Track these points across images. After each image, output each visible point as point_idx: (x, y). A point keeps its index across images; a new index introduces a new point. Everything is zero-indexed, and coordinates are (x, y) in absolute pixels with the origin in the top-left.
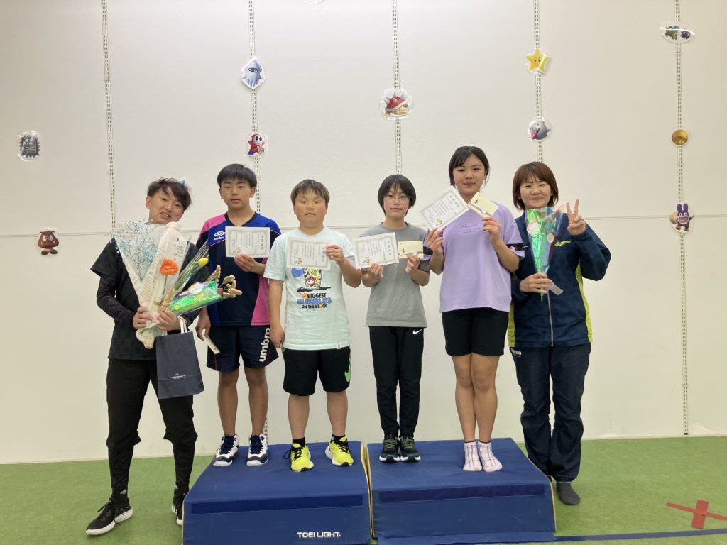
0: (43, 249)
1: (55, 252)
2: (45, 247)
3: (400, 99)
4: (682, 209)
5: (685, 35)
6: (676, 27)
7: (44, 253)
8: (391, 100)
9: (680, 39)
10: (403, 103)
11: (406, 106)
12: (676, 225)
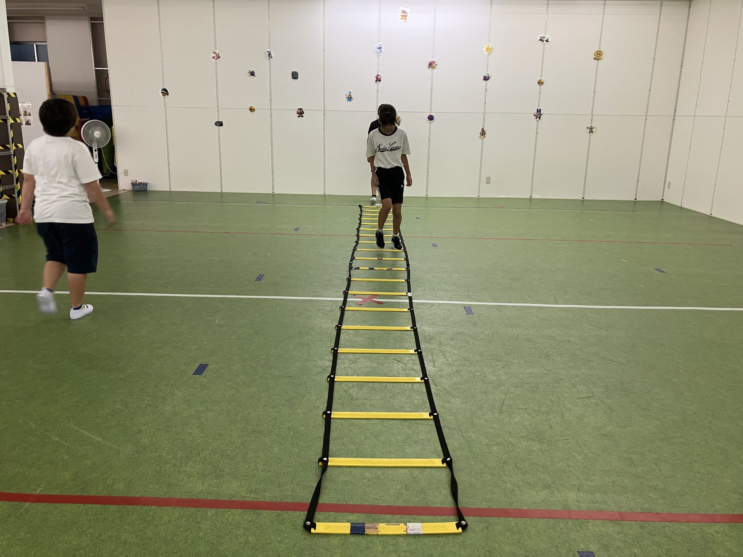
0: (299, 115)
1: (302, 116)
2: (299, 114)
3: (434, 62)
4: (539, 111)
5: (547, 41)
6: (544, 37)
7: (299, 117)
8: (431, 62)
9: (545, 42)
10: (435, 64)
11: (436, 65)
12: (536, 117)
